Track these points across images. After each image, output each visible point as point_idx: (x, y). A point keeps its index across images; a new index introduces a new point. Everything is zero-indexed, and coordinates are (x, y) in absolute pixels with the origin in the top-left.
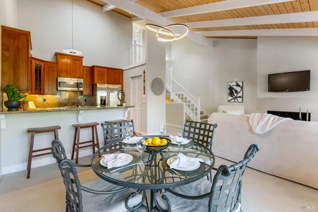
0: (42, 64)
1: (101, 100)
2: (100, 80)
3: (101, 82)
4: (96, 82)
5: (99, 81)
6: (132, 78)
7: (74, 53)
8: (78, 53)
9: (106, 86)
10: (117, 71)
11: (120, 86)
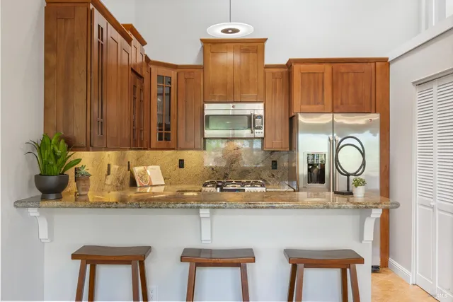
0: (173, 74)
1: (311, 166)
2: (309, 103)
3: (314, 107)
4: (296, 109)
5: (305, 107)
6: (419, 84)
7: (235, 31)
8: (245, 31)
9: (326, 119)
10: (366, 67)
11: (376, 117)
